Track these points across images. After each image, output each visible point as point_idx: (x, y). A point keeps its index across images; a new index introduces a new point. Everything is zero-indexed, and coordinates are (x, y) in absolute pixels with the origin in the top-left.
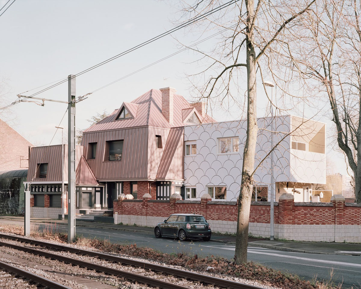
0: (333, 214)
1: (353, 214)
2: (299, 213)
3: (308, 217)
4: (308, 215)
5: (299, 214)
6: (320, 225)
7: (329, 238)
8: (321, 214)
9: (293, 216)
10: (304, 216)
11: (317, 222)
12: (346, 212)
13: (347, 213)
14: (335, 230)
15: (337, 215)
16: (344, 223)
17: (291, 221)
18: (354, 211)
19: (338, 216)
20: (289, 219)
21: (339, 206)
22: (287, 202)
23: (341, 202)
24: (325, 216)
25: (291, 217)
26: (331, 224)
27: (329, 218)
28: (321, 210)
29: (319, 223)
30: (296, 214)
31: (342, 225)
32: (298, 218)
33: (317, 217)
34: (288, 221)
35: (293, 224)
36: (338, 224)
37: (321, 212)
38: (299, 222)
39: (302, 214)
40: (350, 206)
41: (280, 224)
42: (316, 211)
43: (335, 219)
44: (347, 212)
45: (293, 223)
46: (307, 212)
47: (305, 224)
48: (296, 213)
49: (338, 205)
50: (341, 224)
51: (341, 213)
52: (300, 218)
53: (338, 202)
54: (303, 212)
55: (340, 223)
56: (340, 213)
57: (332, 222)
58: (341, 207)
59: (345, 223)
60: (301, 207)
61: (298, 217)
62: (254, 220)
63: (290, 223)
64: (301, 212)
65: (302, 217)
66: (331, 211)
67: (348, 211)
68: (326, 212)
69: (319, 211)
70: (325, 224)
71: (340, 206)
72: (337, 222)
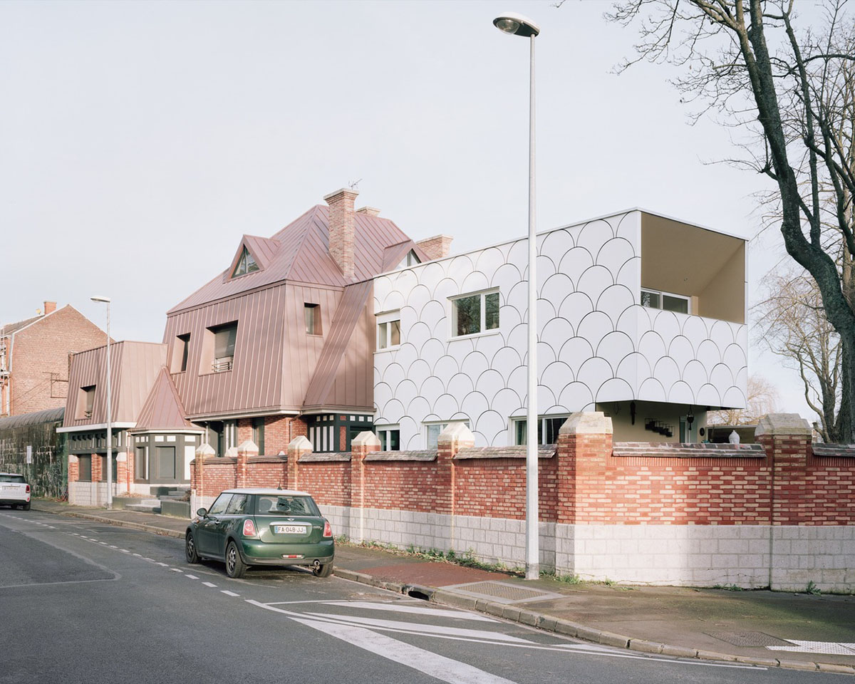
0: (762, 487)
1: (846, 487)
2: (632, 483)
3: (666, 496)
4: (665, 489)
5: (633, 487)
6: (714, 526)
7: (749, 572)
8: (716, 487)
9: (610, 492)
10: (649, 492)
11: (702, 514)
12: (817, 480)
13: (820, 482)
14: (771, 543)
15: (779, 488)
16: (807, 520)
17: (600, 512)
18: (850, 474)
19: (786, 492)
20: (591, 505)
21: (787, 456)
22: (586, 441)
23: (796, 443)
24: (731, 493)
25: (600, 496)
26: (757, 523)
27: (748, 501)
28: (716, 471)
29: (709, 519)
30: (622, 487)
31: (802, 526)
32: (628, 501)
33: (699, 496)
34: (589, 512)
35: (607, 522)
36: (783, 523)
37: (716, 478)
38: (632, 514)
39: (642, 487)
40: (832, 454)
41: (563, 521)
42: (697, 473)
43: (771, 505)
44: (819, 478)
45: (608, 519)
46: (663, 478)
47: (655, 521)
48: (619, 483)
49: (784, 452)
50: (796, 523)
51: (797, 483)
52: (634, 501)
53: (785, 442)
54: (644, 478)
55: (794, 520)
56: (792, 483)
57: (761, 514)
58: (796, 460)
59: (814, 519)
60: (639, 461)
61: (627, 496)
62: (483, 508)
63: (596, 519)
64: (639, 478)
65: (642, 496)
66: (757, 473)
67: (826, 474)
68: (737, 478)
69: (707, 475)
70: (732, 523)
71: (794, 456)
72: (782, 516)
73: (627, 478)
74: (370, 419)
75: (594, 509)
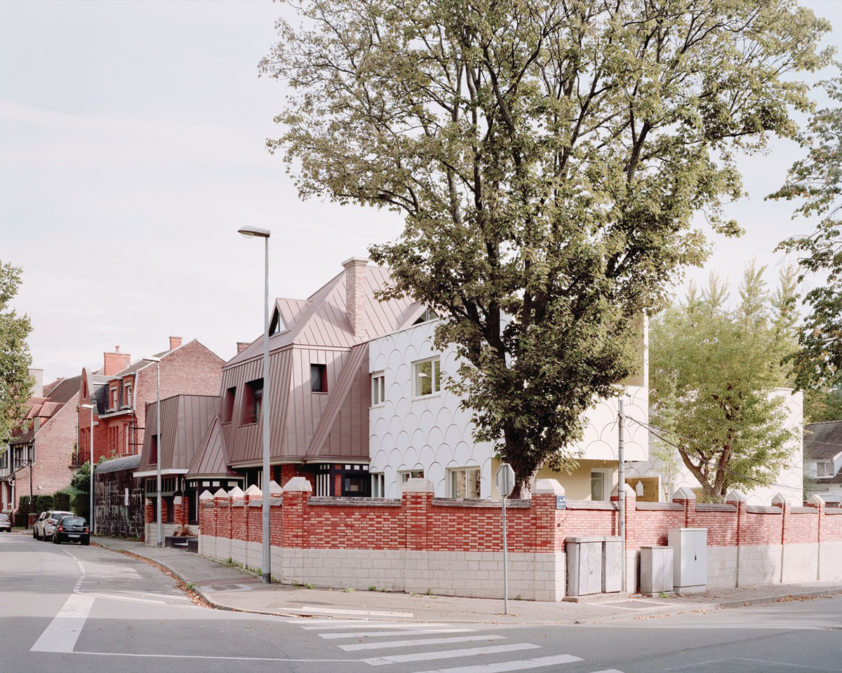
0: (400, 526)
1: (453, 526)
2: (320, 522)
3: (340, 531)
4: (340, 526)
5: (320, 525)
6: (371, 551)
7: (392, 581)
8: (372, 525)
9: (306, 528)
10: (330, 528)
11: (363, 543)
12: (435, 521)
13: (437, 523)
14: (405, 562)
15: (410, 526)
16: (428, 547)
17: (299, 541)
18: (456, 518)
19: (414, 529)
20: (294, 536)
21: (414, 506)
22: (290, 496)
23: (420, 497)
24: (381, 530)
25: (299, 530)
26: (398, 549)
27: (392, 534)
28: (372, 515)
29: (368, 546)
30: (314, 525)
31: (424, 551)
32: (317, 534)
33: (361, 531)
34: (292, 541)
35: (303, 547)
36: (412, 549)
37: (371, 519)
38: (320, 542)
39: (326, 525)
40: (443, 505)
42: (360, 517)
43: (405, 537)
44: (436, 520)
45: (305, 545)
46: (338, 519)
47: (334, 546)
48: (312, 522)
49: (412, 503)
50: (421, 549)
51: (420, 523)
52: (321, 534)
53: (412, 497)
54: (327, 519)
55: (419, 547)
56: (418, 523)
57: (400, 543)
58: (421, 509)
59: (433, 547)
60: (323, 509)
61: (317, 531)
63: (297, 545)
64: (323, 519)
65: (326, 531)
66: (397, 517)
67: (441, 517)
68: (385, 520)
69: (366, 518)
70: (382, 548)
71: (418, 506)
72: (411, 544)
73: (317, 519)
74: (365, 468)
75: (296, 539)
